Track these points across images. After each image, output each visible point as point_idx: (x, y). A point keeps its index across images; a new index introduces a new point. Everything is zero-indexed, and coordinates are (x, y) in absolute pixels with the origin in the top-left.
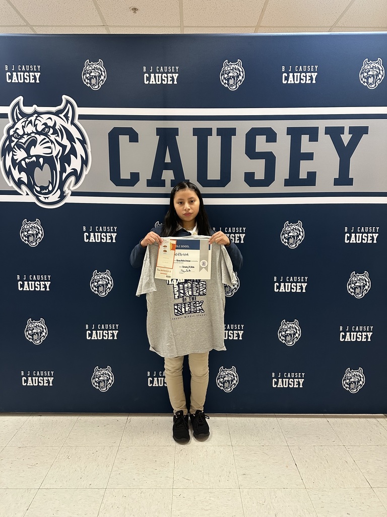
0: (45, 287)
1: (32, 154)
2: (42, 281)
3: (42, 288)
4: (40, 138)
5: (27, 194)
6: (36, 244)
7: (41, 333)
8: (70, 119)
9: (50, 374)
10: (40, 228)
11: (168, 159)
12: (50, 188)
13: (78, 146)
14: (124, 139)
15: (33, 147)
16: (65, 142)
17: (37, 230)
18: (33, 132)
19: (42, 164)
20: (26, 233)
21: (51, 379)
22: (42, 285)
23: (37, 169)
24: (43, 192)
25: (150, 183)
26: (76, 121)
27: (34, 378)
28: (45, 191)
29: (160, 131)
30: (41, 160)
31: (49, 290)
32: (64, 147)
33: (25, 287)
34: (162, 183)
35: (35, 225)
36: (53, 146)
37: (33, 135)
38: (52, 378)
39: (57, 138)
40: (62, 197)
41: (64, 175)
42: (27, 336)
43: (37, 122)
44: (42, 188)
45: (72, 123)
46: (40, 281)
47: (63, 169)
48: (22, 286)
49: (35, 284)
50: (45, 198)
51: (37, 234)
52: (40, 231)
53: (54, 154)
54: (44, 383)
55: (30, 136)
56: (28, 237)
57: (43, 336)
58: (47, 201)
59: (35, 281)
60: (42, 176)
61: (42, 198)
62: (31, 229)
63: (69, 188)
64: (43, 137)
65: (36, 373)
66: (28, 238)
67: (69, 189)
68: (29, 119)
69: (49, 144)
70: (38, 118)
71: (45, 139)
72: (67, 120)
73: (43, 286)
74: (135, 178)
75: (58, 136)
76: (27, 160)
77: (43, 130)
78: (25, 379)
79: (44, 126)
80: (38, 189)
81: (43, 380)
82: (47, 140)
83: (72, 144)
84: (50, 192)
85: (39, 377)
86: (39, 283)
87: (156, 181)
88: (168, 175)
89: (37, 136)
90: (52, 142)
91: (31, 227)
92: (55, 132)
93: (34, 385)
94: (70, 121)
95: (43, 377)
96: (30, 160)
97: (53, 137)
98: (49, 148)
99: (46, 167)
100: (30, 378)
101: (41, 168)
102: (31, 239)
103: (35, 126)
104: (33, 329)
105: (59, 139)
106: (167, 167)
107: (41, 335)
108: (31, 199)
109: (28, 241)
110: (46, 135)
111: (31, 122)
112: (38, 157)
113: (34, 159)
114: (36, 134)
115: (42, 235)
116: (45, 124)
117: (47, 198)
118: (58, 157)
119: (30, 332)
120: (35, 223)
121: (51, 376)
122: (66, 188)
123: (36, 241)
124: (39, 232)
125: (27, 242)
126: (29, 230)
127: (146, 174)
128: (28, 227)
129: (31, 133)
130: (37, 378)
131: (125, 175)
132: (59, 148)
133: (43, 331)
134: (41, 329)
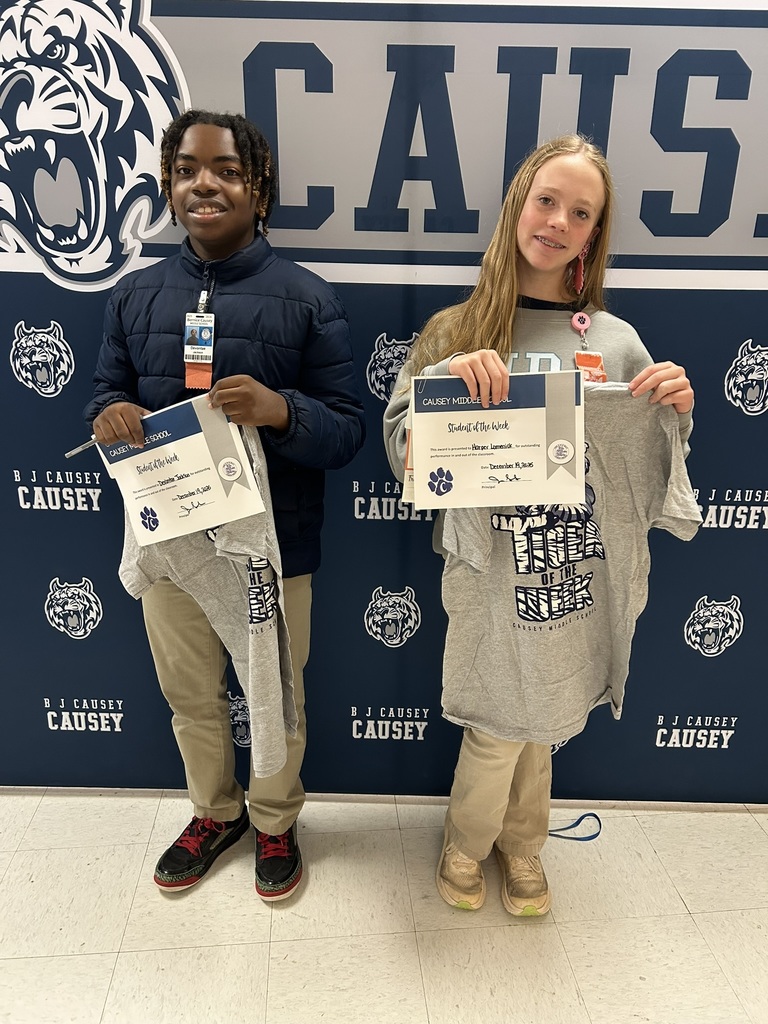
0: (89, 501)
1: (21, 126)
2: (80, 486)
3: (80, 503)
4: (41, 76)
5: (20, 250)
6: (56, 389)
7: (86, 612)
8: (127, 13)
9: (115, 705)
10: (62, 347)
11: (419, 148)
12: (83, 233)
13: (155, 103)
14: (289, 82)
15: (23, 104)
16: (117, 89)
17: (55, 352)
18: (20, 59)
19: (52, 161)
20: (26, 361)
21: (117, 718)
22: (79, 496)
23: (41, 175)
24: (63, 243)
25: (365, 220)
26: (146, 21)
27: (75, 714)
28: (68, 242)
29: (398, 57)
30: (50, 147)
31: (98, 509)
32: (114, 106)
33: (36, 501)
34: (400, 222)
35: (50, 338)
36: (80, 102)
37: (20, 66)
38: (120, 715)
39: (91, 76)
40: (118, 258)
41: (120, 194)
42: (52, 619)
43: (29, 24)
44: (61, 231)
45: (135, 28)
46: (74, 486)
47: (116, 178)
48: (29, 498)
49: (61, 494)
50: (71, 261)
51: (57, 364)
52: (64, 355)
53: (87, 128)
54: (100, 726)
55: (13, 71)
56: (33, 370)
57: (92, 619)
58: (74, 269)
59: (61, 486)
60: (57, 195)
61: (61, 260)
62: (38, 350)
63: (134, 232)
64: (48, 73)
65: (80, 704)
66: (33, 374)
67: (136, 236)
68: (6, 15)
69: (68, 97)
70: (33, 12)
71: (55, 79)
72: (119, 15)
73: (84, 499)
74: (321, 202)
75: (94, 69)
76: (10, 147)
77: (50, 49)
78: (55, 715)
79: (50, 39)
80: (50, 235)
81: (99, 719)
82: (63, 82)
83: (136, 98)
84: (82, 245)
85: (87, 712)
86: (71, 492)
87: (382, 213)
88: (418, 196)
89: (32, 69)
90: (78, 89)
91: (38, 343)
92: (84, 58)
93: (78, 729)
94: (126, 22)
95: (98, 711)
96: (19, 147)
97: (79, 74)
98: (71, 107)
99: (67, 167)
100: (65, 715)
101: (53, 170)
102: (42, 375)
103: (25, 36)
104: (67, 603)
105: (98, 80)
106: (415, 170)
107: (85, 618)
108: (32, 263)
109: (34, 382)
110: (58, 66)
111: (10, 24)
112: (40, 136)
113: (29, 142)
114: (28, 62)
115: (70, 366)
116: (53, 31)
117: (77, 261)
118: (99, 138)
119: (59, 609)
120: (48, 333)
121: (116, 711)
122: (125, 234)
123: (55, 383)
124: (61, 359)
125: (30, 385)
126: (34, 353)
127: (354, 191)
128: (30, 343)
129: (15, 61)
130: (83, 715)
131: (293, 193)
132: (99, 109)
133: (91, 608)
134: (86, 603)
